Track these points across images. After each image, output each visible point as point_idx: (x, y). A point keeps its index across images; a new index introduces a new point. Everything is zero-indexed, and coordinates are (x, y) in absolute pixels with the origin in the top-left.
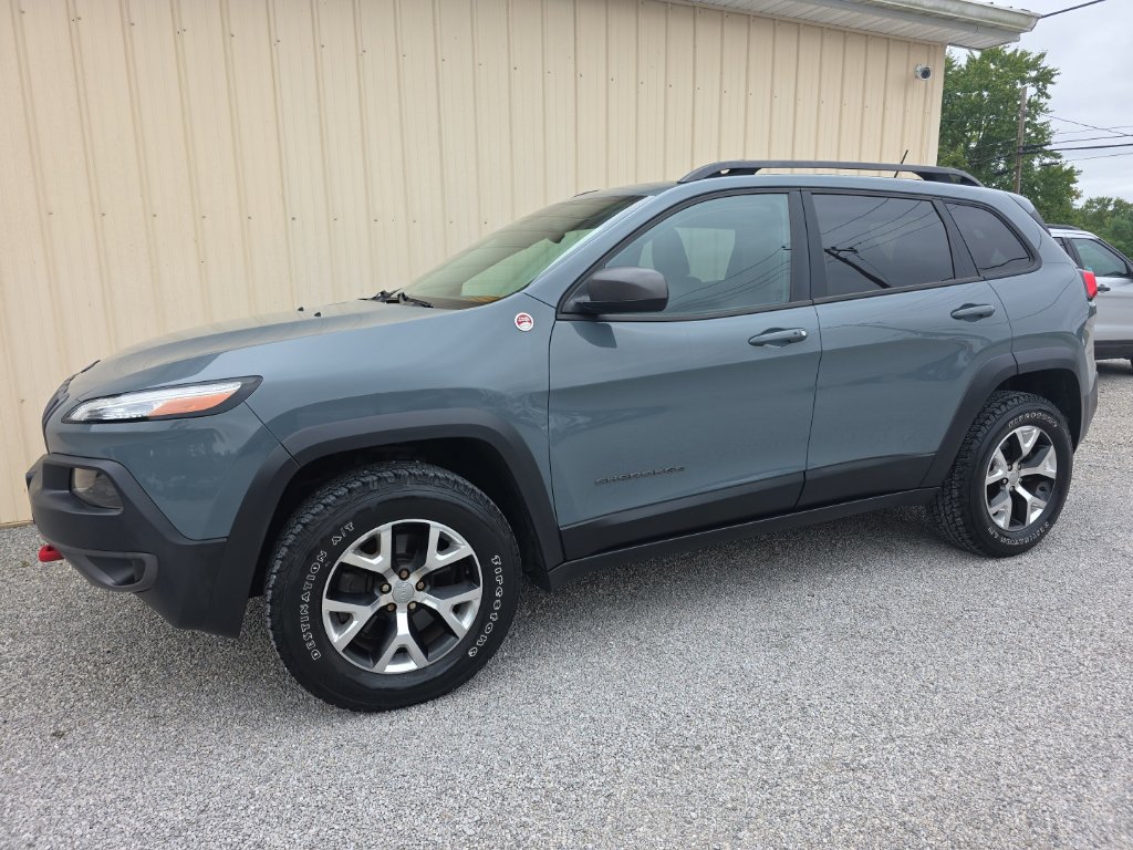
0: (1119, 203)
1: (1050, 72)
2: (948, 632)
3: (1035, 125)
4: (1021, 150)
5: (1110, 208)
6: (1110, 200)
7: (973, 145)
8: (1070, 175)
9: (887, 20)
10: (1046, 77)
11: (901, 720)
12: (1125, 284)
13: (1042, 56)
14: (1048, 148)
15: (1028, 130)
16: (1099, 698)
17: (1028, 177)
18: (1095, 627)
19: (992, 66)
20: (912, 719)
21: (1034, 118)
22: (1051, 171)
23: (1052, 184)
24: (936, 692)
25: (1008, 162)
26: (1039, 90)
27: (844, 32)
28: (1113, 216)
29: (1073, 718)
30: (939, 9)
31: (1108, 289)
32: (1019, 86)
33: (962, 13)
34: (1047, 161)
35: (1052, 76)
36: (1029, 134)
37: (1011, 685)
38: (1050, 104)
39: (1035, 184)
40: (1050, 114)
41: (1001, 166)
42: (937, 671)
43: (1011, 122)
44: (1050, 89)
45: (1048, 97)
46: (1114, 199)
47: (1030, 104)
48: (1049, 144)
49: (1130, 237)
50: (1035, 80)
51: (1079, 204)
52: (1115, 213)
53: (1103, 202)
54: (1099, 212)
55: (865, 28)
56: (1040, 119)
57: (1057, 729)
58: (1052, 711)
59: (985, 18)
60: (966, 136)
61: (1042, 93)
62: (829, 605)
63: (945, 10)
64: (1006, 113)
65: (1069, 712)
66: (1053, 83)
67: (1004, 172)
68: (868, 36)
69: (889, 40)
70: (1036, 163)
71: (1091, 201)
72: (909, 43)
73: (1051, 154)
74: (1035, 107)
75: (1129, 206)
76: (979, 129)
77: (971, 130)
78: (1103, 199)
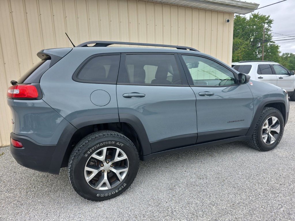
0: (291, 54)
1: (271, 20)
2: (223, 183)
3: (268, 34)
4: (264, 41)
5: (289, 55)
6: (289, 54)
7: (252, 40)
8: (277, 47)
9: (216, 7)
10: (270, 22)
11: (201, 216)
12: (287, 77)
13: (269, 16)
14: (271, 40)
15: (266, 36)
16: (263, 207)
17: (266, 48)
18: (266, 181)
19: (256, 19)
20: (205, 215)
21: (267, 33)
22: (272, 46)
23: (273, 49)
24: (213, 206)
25: (261, 44)
26: (269, 25)
27: (192, 8)
28: (290, 58)
29: (254, 214)
30: (231, 3)
31: (282, 78)
32: (263, 24)
33: (237, 4)
34: (271, 44)
35: (272, 21)
36: (266, 37)
37: (237, 202)
38: (271, 29)
39: (268, 50)
40: (271, 32)
41: (259, 45)
42: (216, 197)
43: (261, 34)
44: (271, 25)
45: (271, 27)
46: (290, 53)
47: (266, 29)
48: (271, 39)
49: (294, 63)
50: (267, 23)
51: (281, 55)
52: (290, 57)
53: (287, 54)
54: (286, 57)
55: (211, 9)
56: (269, 33)
57: (248, 218)
58: (248, 212)
59: (244, 6)
60: (250, 38)
61: (269, 26)
62: (190, 175)
63: (232, 4)
64: (260, 31)
65: (253, 212)
66: (272, 23)
67: (260, 47)
68: (205, 10)
69: (218, 12)
70: (268, 44)
71: (284, 54)
72: (224, 13)
73: (272, 42)
74: (268, 30)
75: (294, 55)
76: (253, 36)
77: (251, 36)
78: (287, 53)
